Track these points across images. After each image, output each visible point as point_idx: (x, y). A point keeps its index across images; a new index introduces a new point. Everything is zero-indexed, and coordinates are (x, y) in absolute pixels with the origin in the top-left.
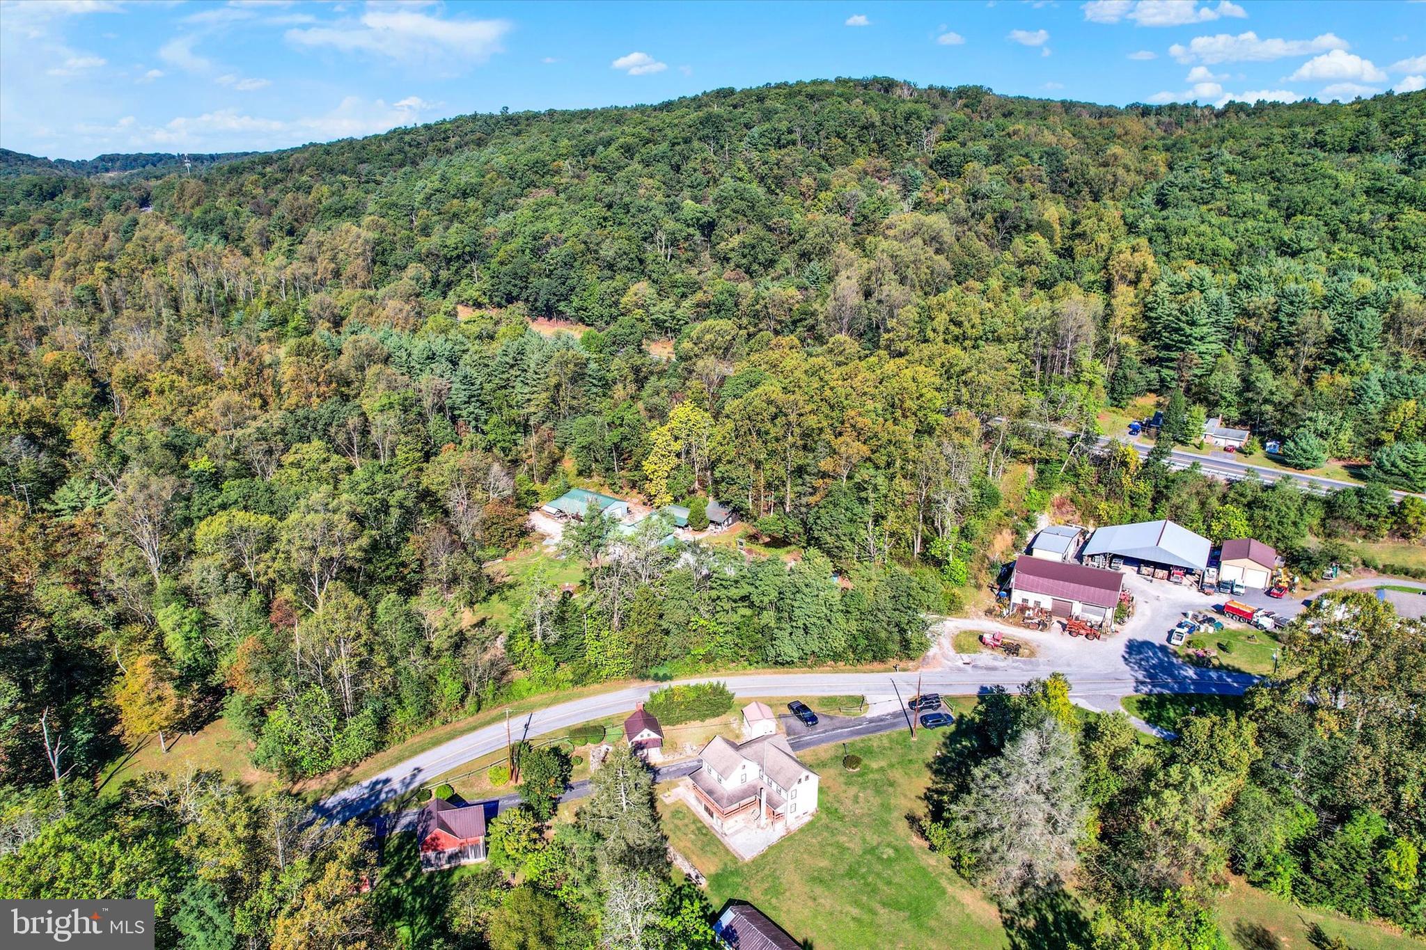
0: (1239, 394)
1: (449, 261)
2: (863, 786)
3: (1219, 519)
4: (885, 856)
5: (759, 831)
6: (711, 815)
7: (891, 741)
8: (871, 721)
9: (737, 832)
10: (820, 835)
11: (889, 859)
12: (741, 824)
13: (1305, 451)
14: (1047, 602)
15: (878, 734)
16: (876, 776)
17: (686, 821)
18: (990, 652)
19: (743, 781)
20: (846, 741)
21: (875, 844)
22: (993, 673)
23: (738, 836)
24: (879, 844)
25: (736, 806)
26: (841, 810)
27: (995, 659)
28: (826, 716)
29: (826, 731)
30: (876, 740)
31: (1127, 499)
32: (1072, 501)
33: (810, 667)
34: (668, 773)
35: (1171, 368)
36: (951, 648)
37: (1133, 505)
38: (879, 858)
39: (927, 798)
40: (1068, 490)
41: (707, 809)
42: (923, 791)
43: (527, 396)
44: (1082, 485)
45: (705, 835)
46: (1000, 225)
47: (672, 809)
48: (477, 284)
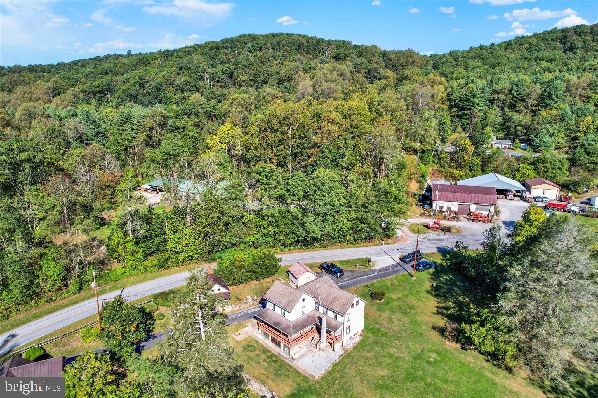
0: (503, 125)
1: (95, 94)
2: (392, 310)
3: (519, 171)
4: (432, 359)
5: (321, 352)
6: (279, 345)
7: (398, 281)
8: (380, 270)
9: (303, 356)
10: (372, 349)
11: (435, 361)
12: (305, 349)
13: (545, 143)
14: (454, 207)
15: (388, 277)
16: (399, 303)
17: (257, 352)
18: (433, 232)
19: (303, 312)
20: (368, 283)
21: (419, 351)
22: (442, 242)
23: (305, 359)
24: (422, 351)
25: (298, 334)
26: (382, 329)
27: (439, 235)
28: (347, 271)
29: (350, 279)
30: (387, 281)
31: (468, 167)
32: (439, 171)
33: (325, 247)
34: (237, 318)
35: (466, 119)
36: (409, 232)
37: (471, 171)
38: (428, 362)
39: (439, 313)
40: (436, 167)
41: (274, 340)
42: (435, 310)
43: (134, 135)
44: (443, 163)
45: (276, 361)
46: (368, 76)
47: (244, 344)
48: (111, 104)
